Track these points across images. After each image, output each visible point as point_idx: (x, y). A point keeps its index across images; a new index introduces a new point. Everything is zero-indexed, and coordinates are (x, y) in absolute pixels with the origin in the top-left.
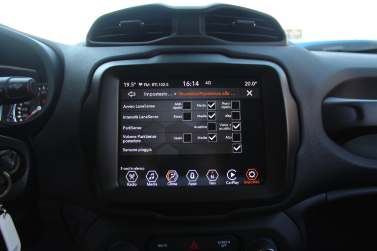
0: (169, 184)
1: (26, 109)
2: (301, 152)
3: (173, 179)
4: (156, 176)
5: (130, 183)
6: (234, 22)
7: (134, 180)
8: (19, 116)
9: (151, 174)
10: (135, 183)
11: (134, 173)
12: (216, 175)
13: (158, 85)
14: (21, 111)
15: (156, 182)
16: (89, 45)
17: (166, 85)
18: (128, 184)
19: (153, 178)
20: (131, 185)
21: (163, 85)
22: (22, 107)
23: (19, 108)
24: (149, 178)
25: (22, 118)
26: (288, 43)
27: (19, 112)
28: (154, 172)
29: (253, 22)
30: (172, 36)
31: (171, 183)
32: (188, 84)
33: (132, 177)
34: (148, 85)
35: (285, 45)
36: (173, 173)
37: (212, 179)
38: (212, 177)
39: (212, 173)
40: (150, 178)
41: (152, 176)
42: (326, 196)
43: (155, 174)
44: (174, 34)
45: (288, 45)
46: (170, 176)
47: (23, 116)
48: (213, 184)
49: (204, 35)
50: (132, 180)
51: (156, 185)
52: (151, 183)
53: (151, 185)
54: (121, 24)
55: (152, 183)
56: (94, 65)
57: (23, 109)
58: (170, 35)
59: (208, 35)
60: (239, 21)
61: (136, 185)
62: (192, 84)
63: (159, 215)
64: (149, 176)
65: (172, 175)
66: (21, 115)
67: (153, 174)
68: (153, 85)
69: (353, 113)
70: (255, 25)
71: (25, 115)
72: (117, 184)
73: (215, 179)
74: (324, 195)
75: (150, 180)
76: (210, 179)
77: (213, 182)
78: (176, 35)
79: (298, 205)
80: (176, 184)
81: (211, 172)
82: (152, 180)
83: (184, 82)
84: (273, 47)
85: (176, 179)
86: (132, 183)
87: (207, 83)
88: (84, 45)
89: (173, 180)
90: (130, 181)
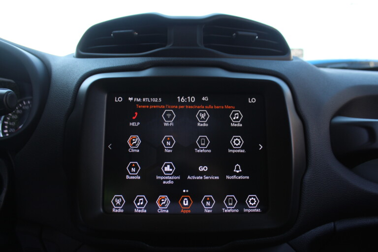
0: (160, 211)
1: (13, 124)
2: (308, 177)
3: (163, 206)
4: (145, 202)
5: (116, 209)
6: (235, 34)
7: (121, 206)
8: (6, 131)
9: (140, 200)
10: (121, 209)
11: (121, 197)
12: (212, 202)
13: (150, 100)
14: (8, 125)
15: (145, 209)
16: (79, 56)
17: (158, 100)
18: (114, 210)
19: (142, 203)
20: (117, 211)
21: (155, 100)
22: (9, 121)
23: (6, 123)
24: (137, 203)
25: (8, 133)
26: (292, 58)
27: (6, 127)
28: (143, 197)
29: (255, 34)
30: (168, 47)
31: (162, 210)
32: (183, 100)
33: (118, 202)
34: (139, 100)
35: (289, 59)
36: (164, 199)
37: (208, 206)
38: (208, 203)
39: (208, 199)
40: (139, 204)
41: (141, 201)
42: (334, 226)
43: (144, 199)
44: (169, 46)
45: (292, 60)
46: (161, 202)
47: (10, 131)
48: (209, 211)
49: (202, 47)
50: (118, 205)
51: (145, 211)
52: (139, 209)
53: (139, 211)
54: (114, 34)
55: (141, 209)
56: (81, 78)
57: (10, 124)
58: (165, 46)
59: (206, 46)
60: (240, 33)
61: (122, 211)
62: (188, 99)
63: (148, 246)
64: (137, 202)
65: (163, 200)
66: (8, 129)
67: (142, 199)
68: (144, 100)
69: (365, 134)
70: (257, 37)
71: (12, 130)
72: (101, 210)
73: (211, 206)
74: (332, 224)
75: (138, 206)
76: (206, 206)
77: (208, 209)
78: (172, 46)
79: (303, 235)
80: (167, 211)
81: (206, 198)
82: (140, 206)
83: (179, 97)
84: (277, 62)
85: (167, 205)
86: (118, 209)
87: (204, 99)
88: (74, 57)
89: (165, 207)
90: (115, 206)
